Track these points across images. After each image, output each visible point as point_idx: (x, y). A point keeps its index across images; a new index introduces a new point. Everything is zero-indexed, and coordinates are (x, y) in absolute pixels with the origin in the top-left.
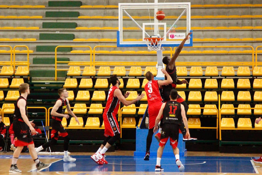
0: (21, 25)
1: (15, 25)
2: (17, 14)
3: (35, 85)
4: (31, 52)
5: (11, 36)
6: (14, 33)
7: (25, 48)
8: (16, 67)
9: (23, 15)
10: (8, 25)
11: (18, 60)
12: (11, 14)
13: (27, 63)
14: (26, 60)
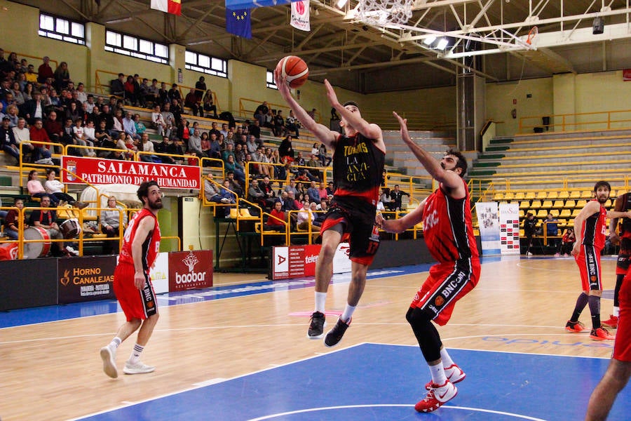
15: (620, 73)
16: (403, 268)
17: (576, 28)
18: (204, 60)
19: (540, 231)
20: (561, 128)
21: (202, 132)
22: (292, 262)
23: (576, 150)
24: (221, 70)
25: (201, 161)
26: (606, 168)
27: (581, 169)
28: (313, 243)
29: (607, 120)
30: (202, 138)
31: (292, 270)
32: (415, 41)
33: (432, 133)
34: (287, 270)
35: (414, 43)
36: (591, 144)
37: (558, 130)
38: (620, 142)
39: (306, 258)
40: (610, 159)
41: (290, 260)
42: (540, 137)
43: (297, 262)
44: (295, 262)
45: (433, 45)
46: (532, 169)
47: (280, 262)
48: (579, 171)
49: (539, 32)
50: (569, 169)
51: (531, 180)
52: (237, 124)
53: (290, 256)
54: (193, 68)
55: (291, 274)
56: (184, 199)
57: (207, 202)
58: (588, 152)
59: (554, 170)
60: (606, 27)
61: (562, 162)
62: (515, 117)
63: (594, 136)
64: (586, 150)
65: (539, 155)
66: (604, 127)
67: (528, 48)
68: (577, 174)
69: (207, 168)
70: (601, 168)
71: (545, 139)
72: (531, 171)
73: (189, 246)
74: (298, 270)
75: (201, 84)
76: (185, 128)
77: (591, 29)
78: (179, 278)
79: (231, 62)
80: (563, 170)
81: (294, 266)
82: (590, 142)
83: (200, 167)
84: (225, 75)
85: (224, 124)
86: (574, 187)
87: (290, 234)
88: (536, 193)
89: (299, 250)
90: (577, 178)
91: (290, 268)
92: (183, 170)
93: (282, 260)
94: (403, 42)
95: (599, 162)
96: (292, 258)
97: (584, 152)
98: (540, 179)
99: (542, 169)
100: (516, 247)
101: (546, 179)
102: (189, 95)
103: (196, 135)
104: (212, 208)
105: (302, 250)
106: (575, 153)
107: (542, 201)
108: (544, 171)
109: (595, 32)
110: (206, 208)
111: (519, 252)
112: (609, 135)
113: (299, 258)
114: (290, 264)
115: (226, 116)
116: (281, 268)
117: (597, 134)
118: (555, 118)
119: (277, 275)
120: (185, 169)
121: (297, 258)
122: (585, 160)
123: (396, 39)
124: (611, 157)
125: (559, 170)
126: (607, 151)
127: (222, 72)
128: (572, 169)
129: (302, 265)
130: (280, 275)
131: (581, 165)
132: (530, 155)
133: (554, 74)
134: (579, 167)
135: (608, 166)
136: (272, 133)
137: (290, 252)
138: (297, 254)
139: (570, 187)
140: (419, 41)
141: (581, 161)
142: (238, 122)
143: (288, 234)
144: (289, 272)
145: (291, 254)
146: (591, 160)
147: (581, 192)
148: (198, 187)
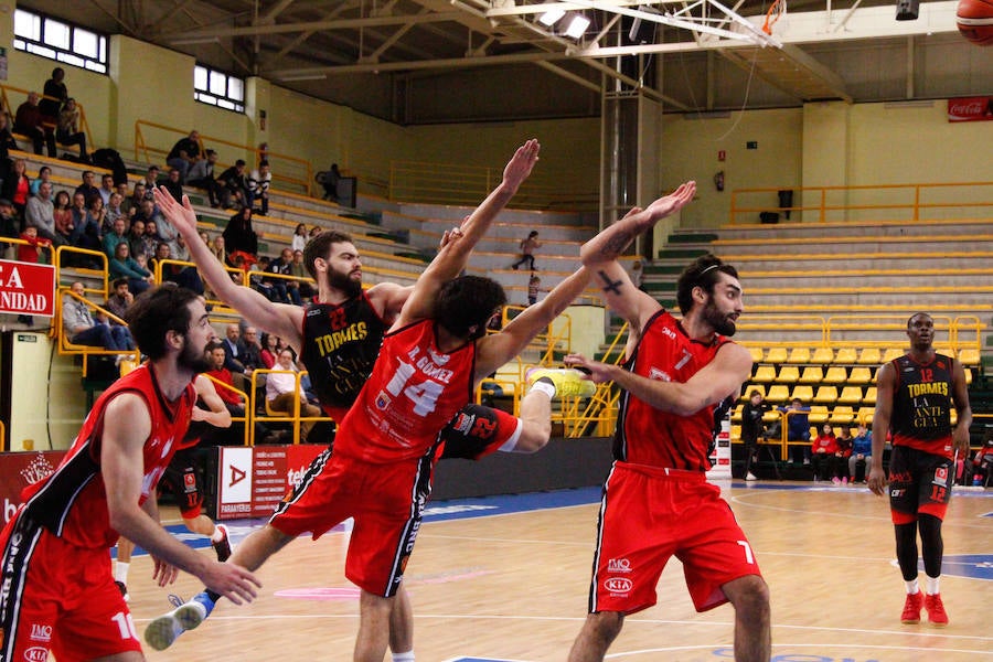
0: (967, 284)
1: (956, 284)
2: (961, 266)
3: (989, 380)
4: (984, 326)
5: (951, 302)
6: (956, 297)
7: (974, 321)
8: (959, 350)
9: (972, 267)
10: (945, 283)
11: (963, 339)
12: (951, 267)
13: (975, 344)
14: (975, 340)
15: (942, 105)
16: (495, 499)
17: (859, 6)
18: (57, 33)
19: (773, 431)
20: (817, 214)
21: (58, 189)
22: (258, 482)
23: (848, 263)
24: (94, 56)
25: (56, 255)
26: (911, 302)
27: (858, 303)
28: (302, 441)
29: (913, 202)
30: (57, 204)
31: (258, 499)
32: (521, 16)
33: (547, 215)
34: (249, 500)
35: (519, 21)
36: (880, 251)
37: (810, 219)
38: (939, 250)
39: (290, 474)
40: (919, 284)
41: (255, 477)
42: (772, 232)
43: (271, 481)
44: (265, 482)
45: (558, 27)
46: (757, 298)
47: (234, 482)
48: (855, 307)
49: (790, 10)
50: (832, 302)
51: (754, 321)
52: (130, 176)
53: (255, 469)
54: (31, 48)
55: (258, 508)
56: (16, 336)
57: (68, 346)
58: (873, 268)
59: (800, 303)
60: (922, 6)
61: (818, 285)
62: (720, 189)
63: (886, 235)
64: (868, 263)
65: (772, 269)
66: (906, 217)
67: (764, 43)
68: (851, 312)
69: (70, 271)
70: (899, 303)
71: (783, 237)
72: (755, 303)
73: (25, 442)
74: (270, 499)
75: (55, 85)
76: (21, 180)
77: (892, 10)
78: (11, 511)
79: (117, 40)
80: (820, 303)
81: (262, 490)
82: (876, 246)
83: (55, 266)
84: (102, 69)
85: (104, 177)
86: (843, 339)
87: (254, 419)
88: (766, 350)
89: (275, 455)
90: (850, 321)
91: (254, 494)
92: (15, 272)
93: (238, 476)
94: (497, 18)
95: (897, 290)
96: (260, 473)
97: (865, 268)
98: (773, 321)
99: (777, 298)
100: (724, 461)
101: (783, 321)
102: (24, 108)
103: (43, 196)
104: (78, 359)
105: (282, 455)
106: (845, 268)
107: (778, 367)
108: (782, 303)
109: (901, 17)
110: (65, 359)
111: (729, 474)
112: (916, 234)
113: (275, 472)
114: (254, 486)
115: (107, 157)
116: (235, 493)
117: (890, 230)
118: (805, 193)
119: (226, 509)
120: (21, 269)
121: (270, 472)
122: (866, 285)
123: (483, 9)
124: (921, 279)
125: (812, 303)
126: (911, 267)
127: (96, 61)
128: (840, 302)
129: (281, 489)
130: (233, 509)
131: (858, 294)
132: (753, 269)
133: (805, 101)
134: (854, 298)
135: (914, 297)
136: (206, 200)
137: (255, 460)
138: (271, 464)
139: (835, 339)
140: (530, 17)
141: (858, 285)
142: (133, 172)
143: (251, 420)
144: (253, 503)
145: (259, 464)
146: (879, 285)
147: (859, 350)
148: (48, 310)
